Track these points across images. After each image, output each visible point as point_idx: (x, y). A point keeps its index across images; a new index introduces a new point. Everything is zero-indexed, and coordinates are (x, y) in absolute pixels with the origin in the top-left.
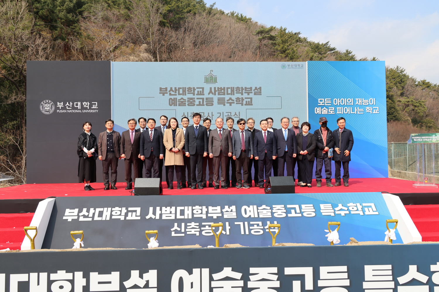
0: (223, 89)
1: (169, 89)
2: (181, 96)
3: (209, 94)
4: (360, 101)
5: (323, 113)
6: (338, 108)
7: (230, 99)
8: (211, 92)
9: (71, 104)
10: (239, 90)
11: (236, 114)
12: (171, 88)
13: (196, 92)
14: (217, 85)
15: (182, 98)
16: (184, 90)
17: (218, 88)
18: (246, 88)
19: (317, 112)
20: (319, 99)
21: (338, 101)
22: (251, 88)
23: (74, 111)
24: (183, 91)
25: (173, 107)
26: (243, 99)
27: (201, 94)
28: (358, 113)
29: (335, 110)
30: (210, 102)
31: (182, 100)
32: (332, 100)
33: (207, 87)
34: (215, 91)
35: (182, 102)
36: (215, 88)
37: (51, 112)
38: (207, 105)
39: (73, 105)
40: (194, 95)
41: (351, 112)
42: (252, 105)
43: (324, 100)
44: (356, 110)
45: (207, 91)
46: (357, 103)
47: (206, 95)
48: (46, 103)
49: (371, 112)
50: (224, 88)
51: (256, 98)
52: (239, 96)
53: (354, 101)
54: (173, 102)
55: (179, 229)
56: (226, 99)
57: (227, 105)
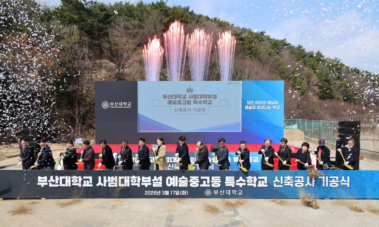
1: (168, 96)
2: (174, 99)
4: (270, 102)
5: (249, 109)
6: (258, 106)
7: (200, 101)
8: (190, 97)
9: (117, 103)
10: (205, 96)
11: (203, 109)
12: (169, 95)
13: (182, 97)
14: (193, 94)
15: (175, 101)
18: (208, 95)
19: (246, 108)
20: (247, 101)
21: (257, 102)
22: (211, 95)
23: (119, 107)
24: (175, 97)
25: (170, 105)
26: (207, 101)
27: (184, 98)
28: (269, 109)
30: (189, 103)
32: (254, 102)
33: (188, 95)
34: (192, 97)
35: (175, 102)
36: (192, 95)
37: (107, 108)
38: (187, 104)
39: (118, 104)
40: (181, 99)
41: (265, 109)
42: (211, 104)
43: (250, 102)
44: (267, 107)
45: (187, 97)
47: (187, 99)
48: (105, 103)
49: (275, 108)
50: (197, 95)
51: (213, 101)
52: (205, 99)
53: (267, 102)
54: (170, 103)
55: (171, 167)
56: (198, 101)
57: (198, 104)
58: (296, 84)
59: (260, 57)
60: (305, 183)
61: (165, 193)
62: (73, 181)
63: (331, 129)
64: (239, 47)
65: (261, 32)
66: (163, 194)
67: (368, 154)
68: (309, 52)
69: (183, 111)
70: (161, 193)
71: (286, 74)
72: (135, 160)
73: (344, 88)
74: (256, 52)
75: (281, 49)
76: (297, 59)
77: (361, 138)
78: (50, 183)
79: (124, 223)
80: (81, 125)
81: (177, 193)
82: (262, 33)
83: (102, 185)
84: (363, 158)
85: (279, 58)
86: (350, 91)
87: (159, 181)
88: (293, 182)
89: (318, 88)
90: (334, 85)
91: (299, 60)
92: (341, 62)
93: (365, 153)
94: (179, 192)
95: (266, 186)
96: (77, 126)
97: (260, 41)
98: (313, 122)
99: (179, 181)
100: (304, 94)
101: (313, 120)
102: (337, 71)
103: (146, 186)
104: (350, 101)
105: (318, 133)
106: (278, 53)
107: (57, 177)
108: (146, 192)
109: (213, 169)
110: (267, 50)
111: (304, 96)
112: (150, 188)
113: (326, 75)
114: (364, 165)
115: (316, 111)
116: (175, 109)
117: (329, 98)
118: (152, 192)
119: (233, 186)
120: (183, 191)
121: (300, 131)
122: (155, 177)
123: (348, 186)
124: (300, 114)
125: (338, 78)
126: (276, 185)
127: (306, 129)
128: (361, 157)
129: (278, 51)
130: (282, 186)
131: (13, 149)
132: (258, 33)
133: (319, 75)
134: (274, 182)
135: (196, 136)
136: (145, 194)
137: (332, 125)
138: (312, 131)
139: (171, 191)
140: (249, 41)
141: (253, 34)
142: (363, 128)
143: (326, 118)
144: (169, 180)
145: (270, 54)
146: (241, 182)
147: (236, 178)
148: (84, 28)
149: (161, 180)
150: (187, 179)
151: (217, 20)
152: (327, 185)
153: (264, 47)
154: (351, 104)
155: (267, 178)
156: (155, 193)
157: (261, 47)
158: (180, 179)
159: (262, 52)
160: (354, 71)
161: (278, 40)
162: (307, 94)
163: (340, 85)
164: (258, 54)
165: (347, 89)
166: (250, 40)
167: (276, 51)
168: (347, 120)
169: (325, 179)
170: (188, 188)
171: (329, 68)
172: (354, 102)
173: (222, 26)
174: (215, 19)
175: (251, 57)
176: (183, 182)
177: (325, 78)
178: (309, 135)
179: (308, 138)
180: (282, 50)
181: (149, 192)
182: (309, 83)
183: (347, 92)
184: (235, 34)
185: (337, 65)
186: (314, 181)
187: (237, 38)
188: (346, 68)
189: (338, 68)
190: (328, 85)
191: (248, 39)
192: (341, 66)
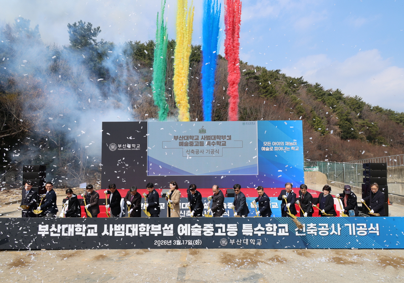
1: (179, 137)
2: (186, 141)
3: (201, 139)
4: (288, 143)
5: (266, 150)
6: (275, 147)
7: (213, 142)
8: (202, 138)
9: (126, 145)
10: (218, 137)
11: (216, 151)
12: (180, 136)
13: (194, 139)
14: (206, 134)
15: (186, 142)
16: (188, 137)
17: (207, 136)
18: (222, 136)
19: (263, 149)
20: (264, 142)
21: (275, 143)
22: (225, 136)
23: (127, 149)
25: (181, 147)
26: (220, 142)
27: (197, 140)
28: (287, 150)
29: (274, 148)
30: (202, 144)
32: (272, 143)
33: (200, 136)
34: (205, 138)
35: (186, 144)
36: (205, 136)
37: (115, 150)
38: (200, 145)
40: (193, 140)
41: (283, 150)
42: (226, 145)
43: (267, 143)
44: (285, 148)
46: (286, 144)
47: (200, 140)
48: (112, 145)
49: (294, 149)
50: (210, 136)
52: (218, 140)
53: (285, 143)
54: (181, 144)
55: (182, 214)
56: (211, 142)
57: (212, 146)
58: (315, 124)
59: (275, 96)
60: (330, 231)
61: (176, 243)
62: (76, 229)
63: (356, 172)
64: (254, 86)
65: (276, 70)
66: (175, 243)
67: (397, 199)
68: (327, 91)
69: (195, 153)
70: (173, 242)
71: (305, 113)
73: (367, 128)
74: (272, 91)
75: (298, 87)
76: (314, 97)
77: (388, 181)
78: (52, 232)
79: (132, 277)
80: (85, 169)
81: (190, 243)
82: (277, 71)
84: (392, 203)
85: (296, 96)
86: (374, 131)
87: (170, 229)
88: (316, 230)
89: (339, 128)
90: (356, 124)
91: (317, 98)
93: (394, 197)
94: (192, 242)
95: (287, 234)
96: (81, 169)
97: (276, 79)
98: (335, 163)
99: (192, 229)
100: (325, 133)
101: (335, 162)
102: (358, 110)
103: (156, 235)
104: (374, 141)
105: (341, 176)
106: (294, 91)
107: (59, 226)
108: (156, 242)
109: (229, 216)
110: (283, 88)
111: (324, 136)
112: (161, 237)
113: (347, 113)
114: (394, 210)
115: (338, 152)
116: (187, 151)
117: (352, 138)
118: (162, 241)
119: (251, 234)
120: (196, 241)
121: (322, 173)
122: (166, 225)
123: (378, 234)
124: (321, 155)
125: (360, 117)
126: (298, 233)
127: (328, 172)
128: (390, 202)
129: (294, 89)
130: (305, 234)
131: (12, 195)
132: (273, 71)
133: (340, 114)
134: (296, 230)
135: (208, 181)
136: (155, 244)
137: (356, 167)
138: (334, 174)
139: (183, 241)
140: (264, 80)
141: (267, 72)
142: (389, 171)
143: (349, 159)
144: (181, 228)
145: (286, 93)
146: (260, 230)
147: (254, 226)
148: (92, 68)
149: (172, 228)
150: (200, 227)
152: (354, 234)
153: (279, 86)
154: (376, 144)
155: (288, 225)
156: (165, 242)
157: (277, 85)
158: (193, 227)
159: (277, 91)
160: (376, 110)
161: (295, 78)
162: (327, 134)
163: (362, 124)
164: (274, 93)
165: (370, 128)
166: (265, 79)
167: (292, 90)
168: (372, 161)
169: (352, 226)
170: (202, 237)
171: (349, 106)
172: (379, 142)
175: (266, 96)
176: (196, 231)
177: (345, 117)
178: (332, 178)
179: (330, 181)
181: (159, 242)
182: (329, 122)
183: (370, 132)
184: (249, 73)
185: (357, 103)
186: (339, 229)
187: (252, 77)
188: (367, 106)
189: (359, 107)
190: (349, 125)
191: (263, 77)
192: (362, 104)
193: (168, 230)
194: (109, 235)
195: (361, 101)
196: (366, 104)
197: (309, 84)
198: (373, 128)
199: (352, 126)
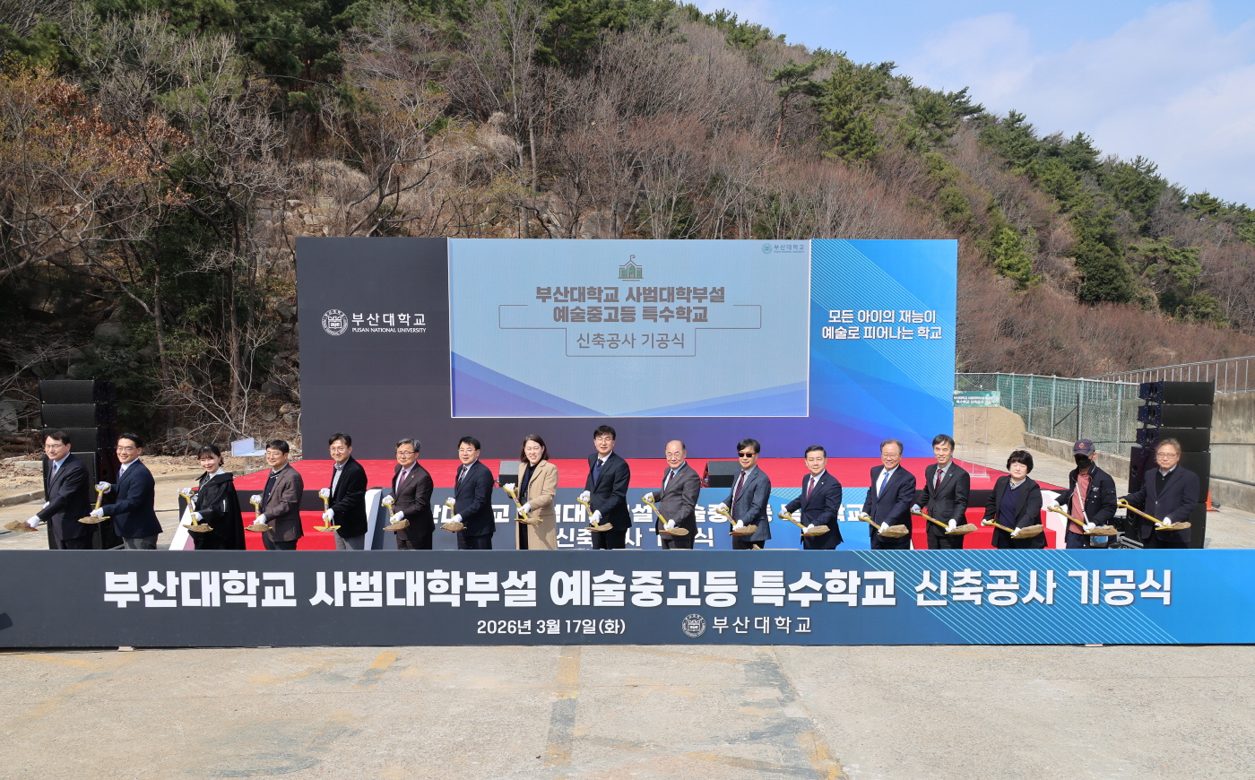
0: (653, 291)
1: (553, 291)
2: (577, 304)
3: (627, 299)
4: (907, 316)
5: (837, 338)
6: (866, 328)
7: (667, 309)
8: (630, 296)
9: (377, 317)
10: (683, 292)
11: (676, 338)
12: (558, 289)
13: (603, 296)
14: (642, 284)
15: (578, 308)
16: (582, 291)
17: (644, 288)
18: (695, 289)
19: (827, 334)
20: (831, 312)
21: (866, 315)
22: (705, 289)
23: (382, 330)
24: (580, 294)
25: (561, 324)
26: (689, 310)
27: (612, 300)
28: (904, 337)
29: (861, 332)
30: (628, 315)
31: (578, 311)
32: (855, 314)
33: (624, 287)
34: (639, 294)
35: (578, 314)
36: (638, 289)
37: (342, 332)
38: (623, 320)
39: (381, 319)
40: (600, 301)
41: (891, 337)
42: (706, 321)
43: (841, 313)
44: (899, 332)
45: (623, 294)
46: (902, 318)
47: (622, 303)
48: (332, 315)
49: (927, 335)
50: (656, 288)
51: (713, 308)
52: (683, 303)
53: (897, 316)
54: (561, 315)
55: (566, 537)
56: (659, 310)
57: (661, 321)
58: (999, 250)
59: (874, 154)
60: (1022, 592)
61: (546, 628)
62: (227, 587)
63: (1116, 408)
64: (805, 118)
65: (879, 64)
66: (541, 629)
67: (1235, 493)
68: (1045, 139)
69: (606, 344)
70: (534, 626)
71: (968, 213)
72: (440, 514)
73: (1164, 265)
74: (862, 135)
75: (950, 127)
76: (1003, 160)
77: (1214, 438)
78: (149, 593)
79: (409, 729)
80: (249, 393)
81: (589, 628)
82: (885, 68)
83: (329, 601)
84: (1218, 506)
85: (943, 157)
86: (1185, 277)
87: (525, 587)
88: (981, 589)
89: (1076, 265)
90: (1130, 254)
91: (1011, 164)
92: (1157, 172)
93: (1228, 488)
94: (594, 625)
95: (892, 602)
96: (234, 394)
97: (879, 96)
98: (1054, 382)
99: (594, 587)
100: (1028, 283)
101: (1055, 376)
102: (1141, 205)
103: (482, 604)
104: (1183, 309)
105: (1069, 420)
106: (939, 139)
107: (171, 575)
108: (482, 624)
109: (711, 544)
110: (902, 128)
111: (1025, 292)
112: (497, 610)
113: (1105, 217)
114: (1222, 529)
115: (1066, 345)
116: (581, 338)
117: (1113, 300)
118: (502, 624)
119: (779, 602)
120: (609, 622)
121: (1011, 412)
122: (513, 574)
123: (1167, 601)
124: (1011, 354)
125: (1145, 231)
126: (925, 599)
127: (1030, 408)
128: (1213, 504)
129: (938, 132)
130: (944, 603)
131: (11, 477)
132: (872, 67)
133: (1083, 220)
134: (918, 588)
135: (649, 433)
136: (479, 632)
137: (1120, 393)
138: (1049, 413)
139: (568, 622)
140: (837, 97)
141: (854, 72)
142: (1221, 405)
143: (1099, 366)
144: (561, 583)
145: (910, 145)
146: (806, 590)
147: (790, 578)
148: (253, 45)
149: (532, 584)
150: (620, 579)
151: (727, 19)
152: (1095, 600)
153: (890, 119)
154: (1187, 320)
155: (895, 575)
156: (511, 627)
157: (882, 118)
158: (596, 579)
159: (882, 138)
160: (1198, 206)
161: (941, 93)
162: (1037, 283)
163: (1151, 253)
164: (869, 145)
165: (1174, 268)
166: (841, 94)
167: (931, 134)
168: (1169, 374)
169: (1090, 577)
170: (627, 611)
171: (1113, 193)
172: (1195, 314)
173: (743, 41)
174: (720, 17)
175: (842, 154)
176: (609, 591)
177: (1098, 230)
178: (1039, 426)
179: (1035, 438)
180: (954, 129)
181: (492, 624)
182: (1043, 246)
183: (1174, 279)
184: (789, 72)
185: (1141, 183)
186: (1051, 585)
187: (797, 87)
188: (1171, 195)
189: (1146, 196)
190: (1109, 255)
191: (836, 88)
192: (1156, 185)
193: (521, 590)
194: (334, 602)
195: (1153, 175)
196: (1169, 186)
197: (988, 115)
198: (1184, 266)
199: (1117, 258)
